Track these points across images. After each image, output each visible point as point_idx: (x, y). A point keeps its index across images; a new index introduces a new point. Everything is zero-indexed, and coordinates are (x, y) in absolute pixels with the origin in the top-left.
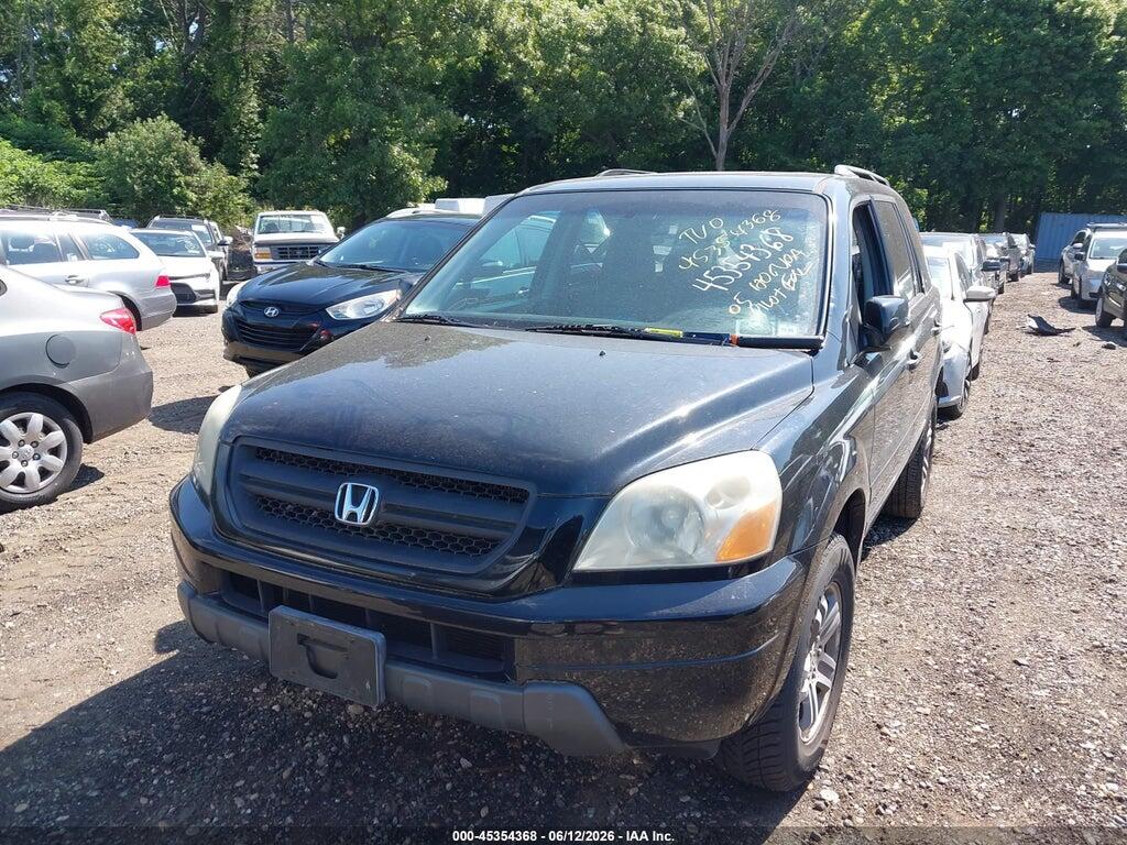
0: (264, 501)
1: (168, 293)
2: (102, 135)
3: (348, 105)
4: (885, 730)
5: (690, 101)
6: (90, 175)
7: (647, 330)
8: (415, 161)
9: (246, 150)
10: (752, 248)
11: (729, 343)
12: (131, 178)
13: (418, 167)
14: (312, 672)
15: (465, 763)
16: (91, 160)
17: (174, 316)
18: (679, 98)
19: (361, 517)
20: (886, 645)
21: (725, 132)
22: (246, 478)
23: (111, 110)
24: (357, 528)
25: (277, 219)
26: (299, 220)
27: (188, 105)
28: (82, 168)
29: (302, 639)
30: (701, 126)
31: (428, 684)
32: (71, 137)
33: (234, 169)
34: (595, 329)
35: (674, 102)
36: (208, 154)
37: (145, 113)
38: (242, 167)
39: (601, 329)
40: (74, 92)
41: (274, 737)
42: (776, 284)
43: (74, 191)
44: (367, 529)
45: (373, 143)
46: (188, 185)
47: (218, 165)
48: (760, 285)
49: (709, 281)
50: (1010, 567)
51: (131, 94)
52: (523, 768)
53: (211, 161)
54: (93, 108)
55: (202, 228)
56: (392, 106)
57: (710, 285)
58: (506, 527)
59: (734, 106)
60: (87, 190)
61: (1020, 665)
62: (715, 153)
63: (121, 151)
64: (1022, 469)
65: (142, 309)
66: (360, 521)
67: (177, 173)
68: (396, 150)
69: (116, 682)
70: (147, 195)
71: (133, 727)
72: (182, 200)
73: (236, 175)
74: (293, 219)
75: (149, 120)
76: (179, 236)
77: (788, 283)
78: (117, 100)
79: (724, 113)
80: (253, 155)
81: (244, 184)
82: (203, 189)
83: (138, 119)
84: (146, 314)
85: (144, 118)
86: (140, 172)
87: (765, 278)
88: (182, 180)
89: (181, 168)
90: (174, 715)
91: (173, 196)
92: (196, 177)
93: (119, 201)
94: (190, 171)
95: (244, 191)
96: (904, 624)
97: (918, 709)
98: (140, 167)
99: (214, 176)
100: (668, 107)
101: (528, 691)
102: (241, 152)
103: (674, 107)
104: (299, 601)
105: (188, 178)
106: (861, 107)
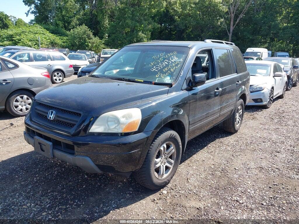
0: (39, 114)
1: (72, 69)
2: (70, 30)
3: (129, 21)
4: (189, 180)
5: (222, 20)
6: (67, 40)
7: (136, 80)
8: (145, 36)
9: (105, 33)
10: (167, 61)
11: (152, 84)
12: (76, 41)
13: (146, 38)
14: (41, 151)
15: (86, 176)
16: (67, 36)
17: (74, 74)
18: (219, 19)
19: (51, 118)
20: (204, 162)
21: (232, 28)
22: (36, 109)
23: (73, 23)
24: (50, 120)
25: (107, 51)
26: (113, 51)
27: (92, 22)
28: (65, 38)
29: (40, 143)
30: (225, 27)
31: (59, 154)
32: (64, 30)
33: (101, 38)
34: (124, 79)
35: (218, 20)
36: (95, 35)
37: (80, 24)
38: (104, 38)
39: (126, 79)
40: (65, 19)
41: (49, 167)
42: (170, 70)
43: (63, 44)
44: (52, 120)
45: (135, 31)
46: (89, 42)
47: (97, 37)
48: (166, 70)
49: (154, 69)
50: (252, 147)
51: (78, 19)
52: (98, 179)
53: (95, 36)
54: (69, 23)
55: (88, 53)
56: (140, 22)
57: (154, 70)
58: (77, 122)
59: (235, 21)
60: (66, 43)
61: (236, 169)
62: (229, 34)
63: (74, 34)
64: (277, 123)
65: (65, 73)
66: (51, 119)
67: (87, 39)
68: (140, 33)
69: (23, 153)
70: (80, 45)
71: (22, 162)
72: (88, 46)
73: (101, 40)
74: (111, 51)
75: (81, 26)
76: (81, 55)
77: (172, 70)
78: (75, 21)
79: (232, 23)
80: (107, 35)
81: (103, 42)
82: (93, 43)
83: (78, 26)
84: (66, 74)
85: (79, 25)
86: (78, 39)
87: (167, 68)
88: (88, 41)
89: (88, 38)
90: (31, 161)
91: (85, 45)
92: (91, 40)
93: (73, 46)
94: (90, 39)
95: (103, 44)
96: (212, 157)
97: (201, 177)
98: (78, 38)
99: (96, 40)
100: (216, 21)
101: (77, 157)
102: (104, 34)
103: (218, 21)
104: (40, 135)
105: (89, 40)
106: (274, 21)
